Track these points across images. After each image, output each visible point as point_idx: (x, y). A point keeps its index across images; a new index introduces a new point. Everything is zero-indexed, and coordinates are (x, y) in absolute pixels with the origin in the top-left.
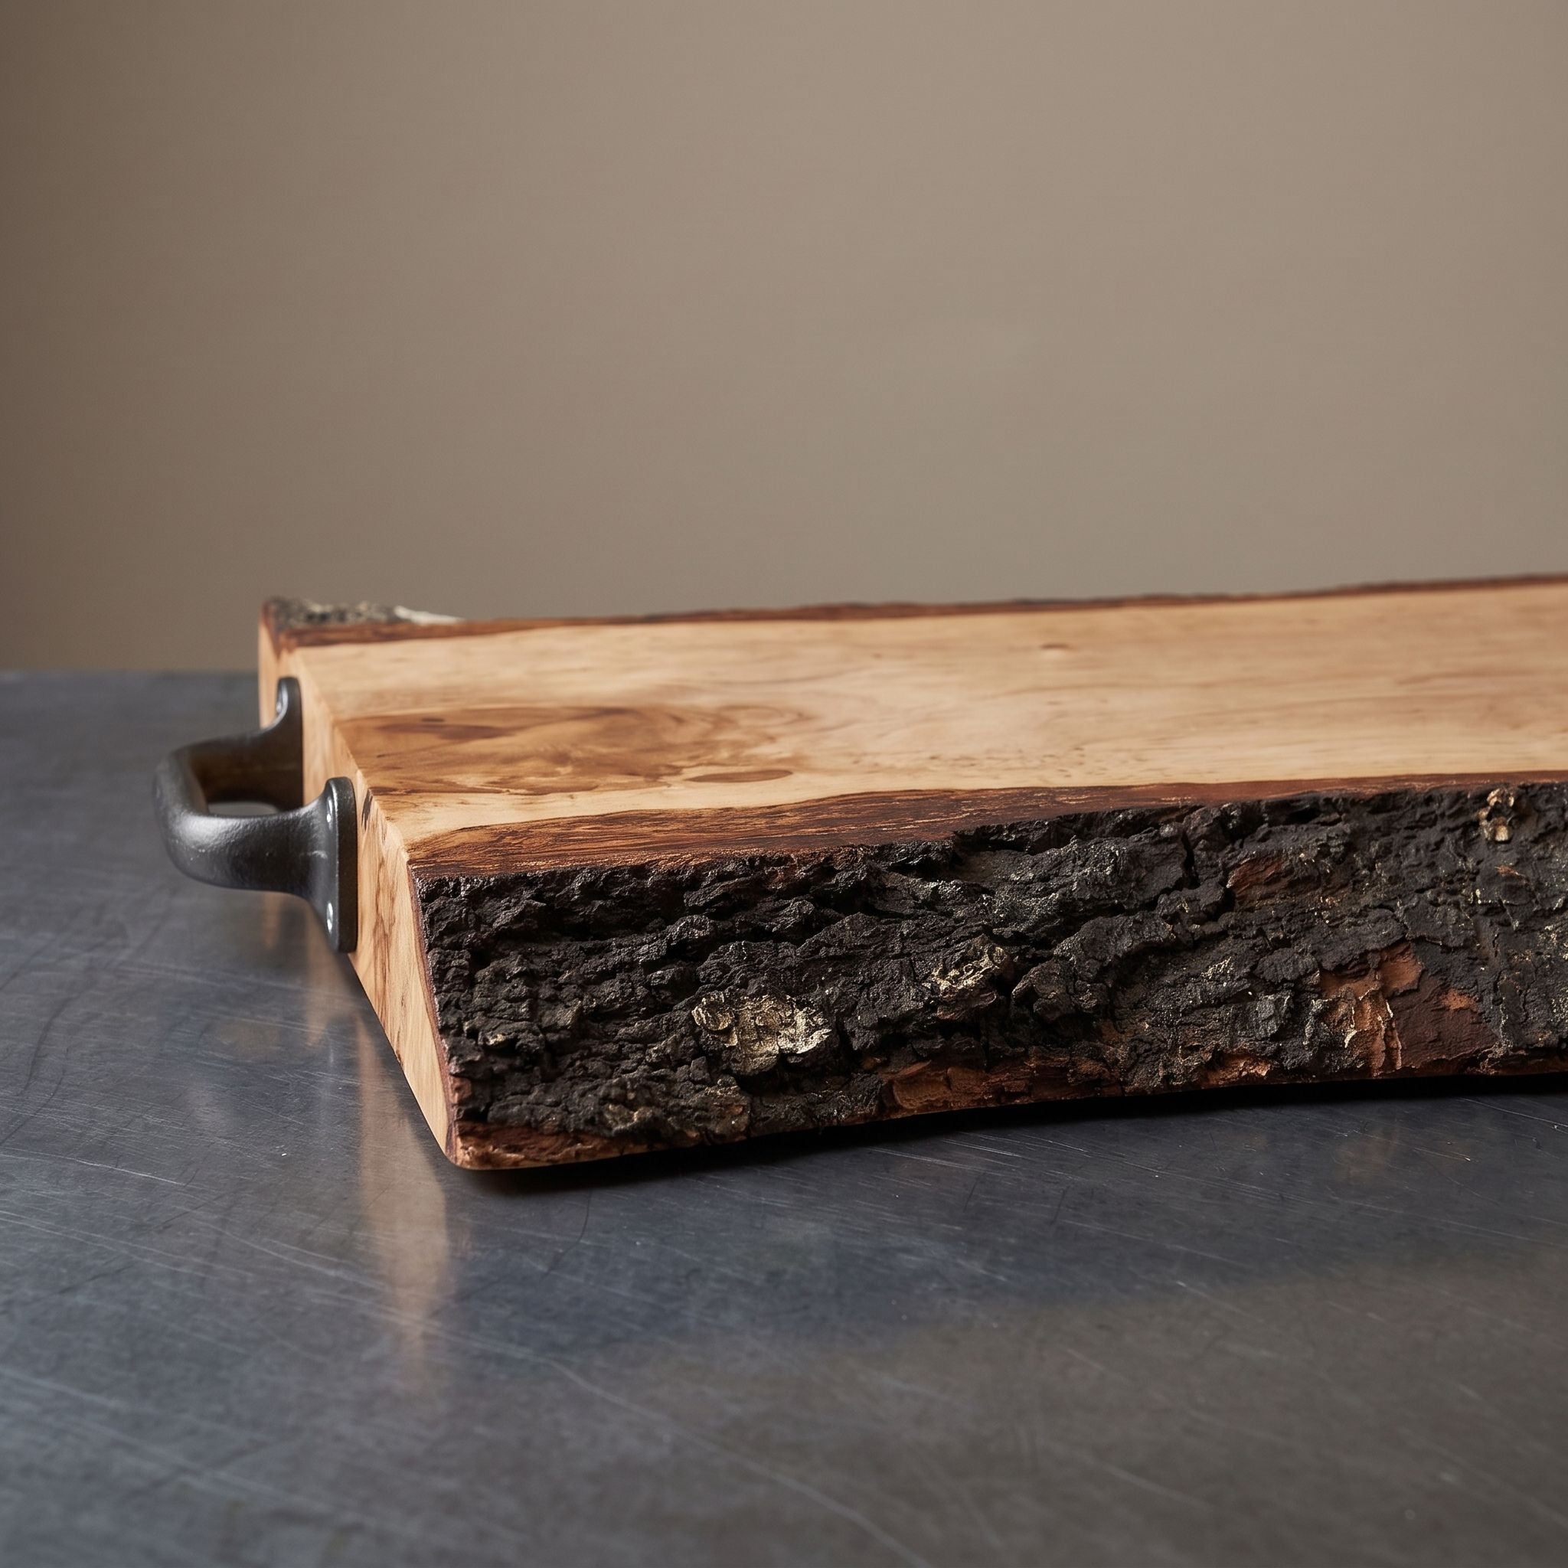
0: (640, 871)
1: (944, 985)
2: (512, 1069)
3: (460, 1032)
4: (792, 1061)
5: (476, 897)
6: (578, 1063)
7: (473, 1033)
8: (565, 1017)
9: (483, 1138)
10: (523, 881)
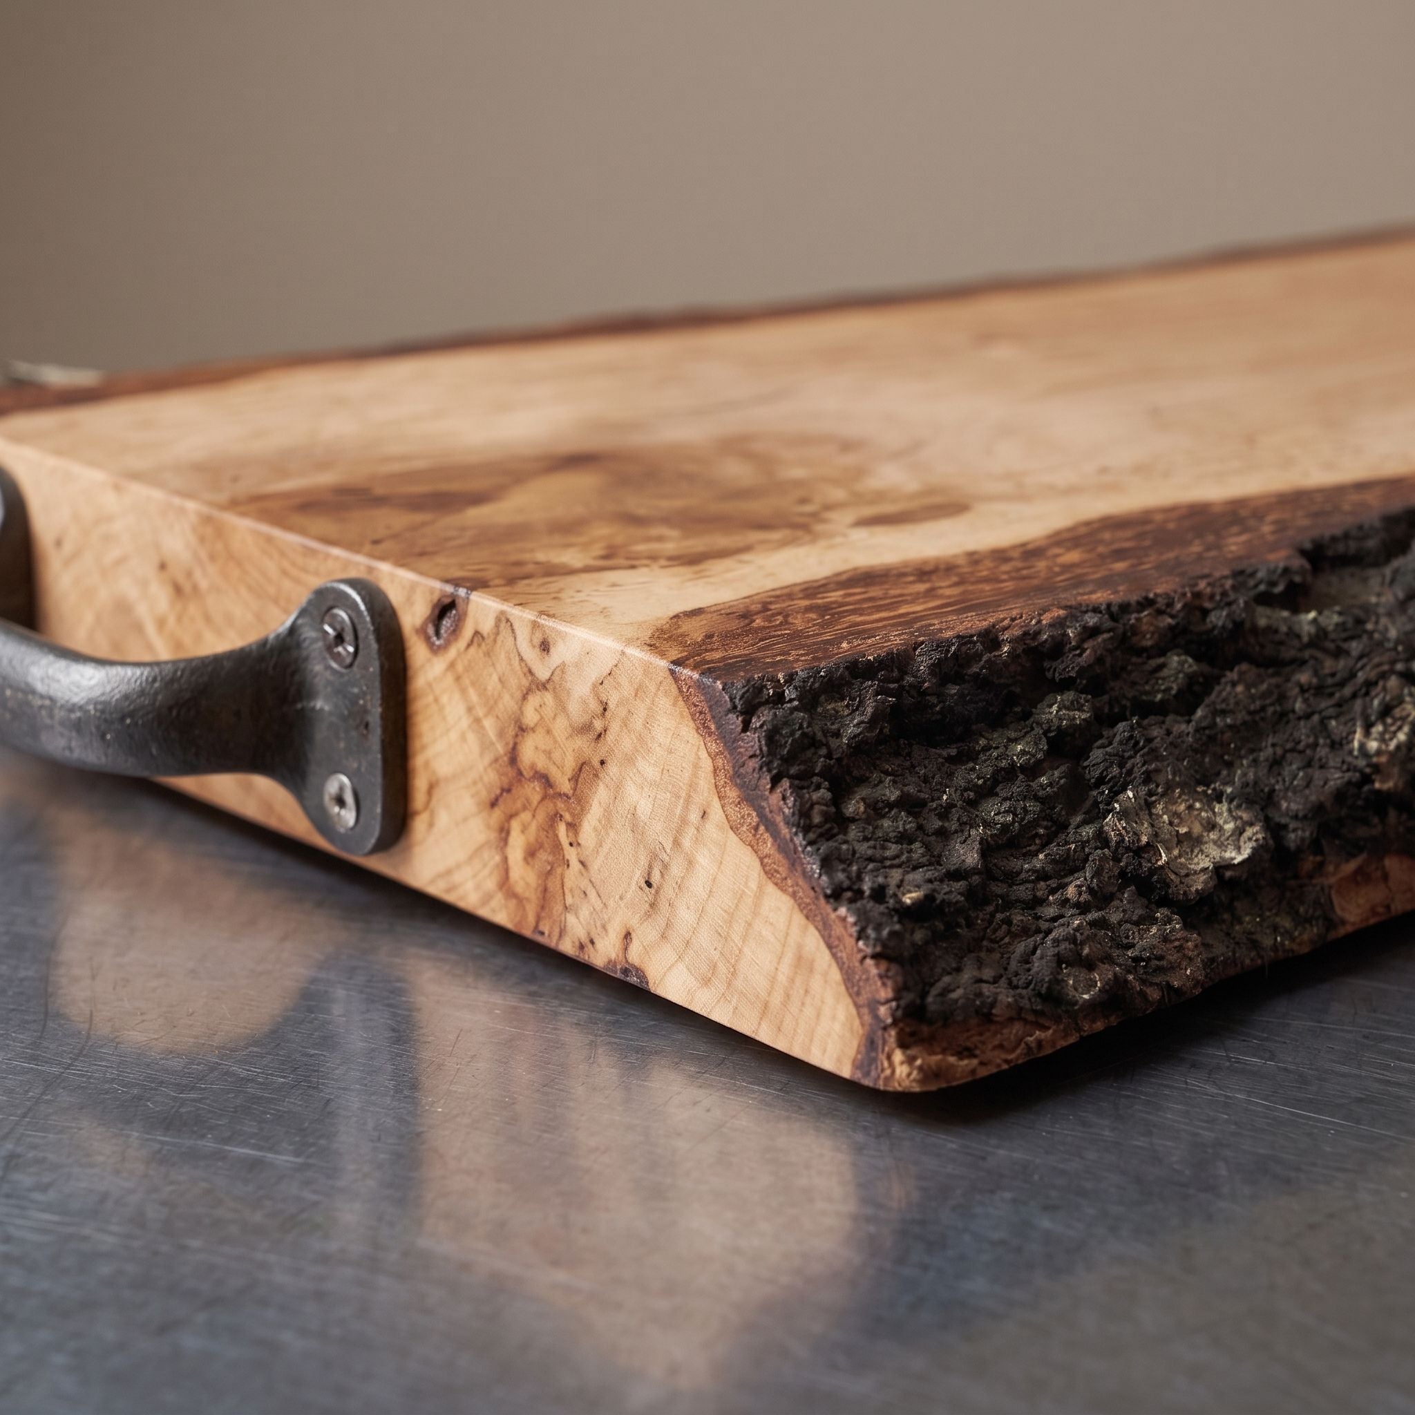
0: (990, 638)
1: (1373, 745)
2: (935, 938)
3: (859, 893)
4: (1228, 874)
5: (810, 699)
6: (999, 916)
7: (879, 894)
8: (967, 854)
9: (928, 1043)
10: (858, 670)
